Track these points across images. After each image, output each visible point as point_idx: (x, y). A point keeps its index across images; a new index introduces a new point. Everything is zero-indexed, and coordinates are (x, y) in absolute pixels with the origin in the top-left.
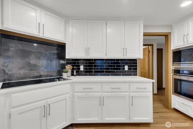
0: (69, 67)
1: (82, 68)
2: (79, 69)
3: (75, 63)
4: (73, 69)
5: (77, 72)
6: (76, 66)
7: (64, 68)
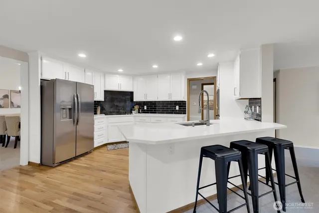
0: (137, 107)
1: (145, 108)
2: (144, 108)
3: (141, 104)
4: (139, 108)
5: (142, 110)
6: (142, 106)
7: (133, 107)
